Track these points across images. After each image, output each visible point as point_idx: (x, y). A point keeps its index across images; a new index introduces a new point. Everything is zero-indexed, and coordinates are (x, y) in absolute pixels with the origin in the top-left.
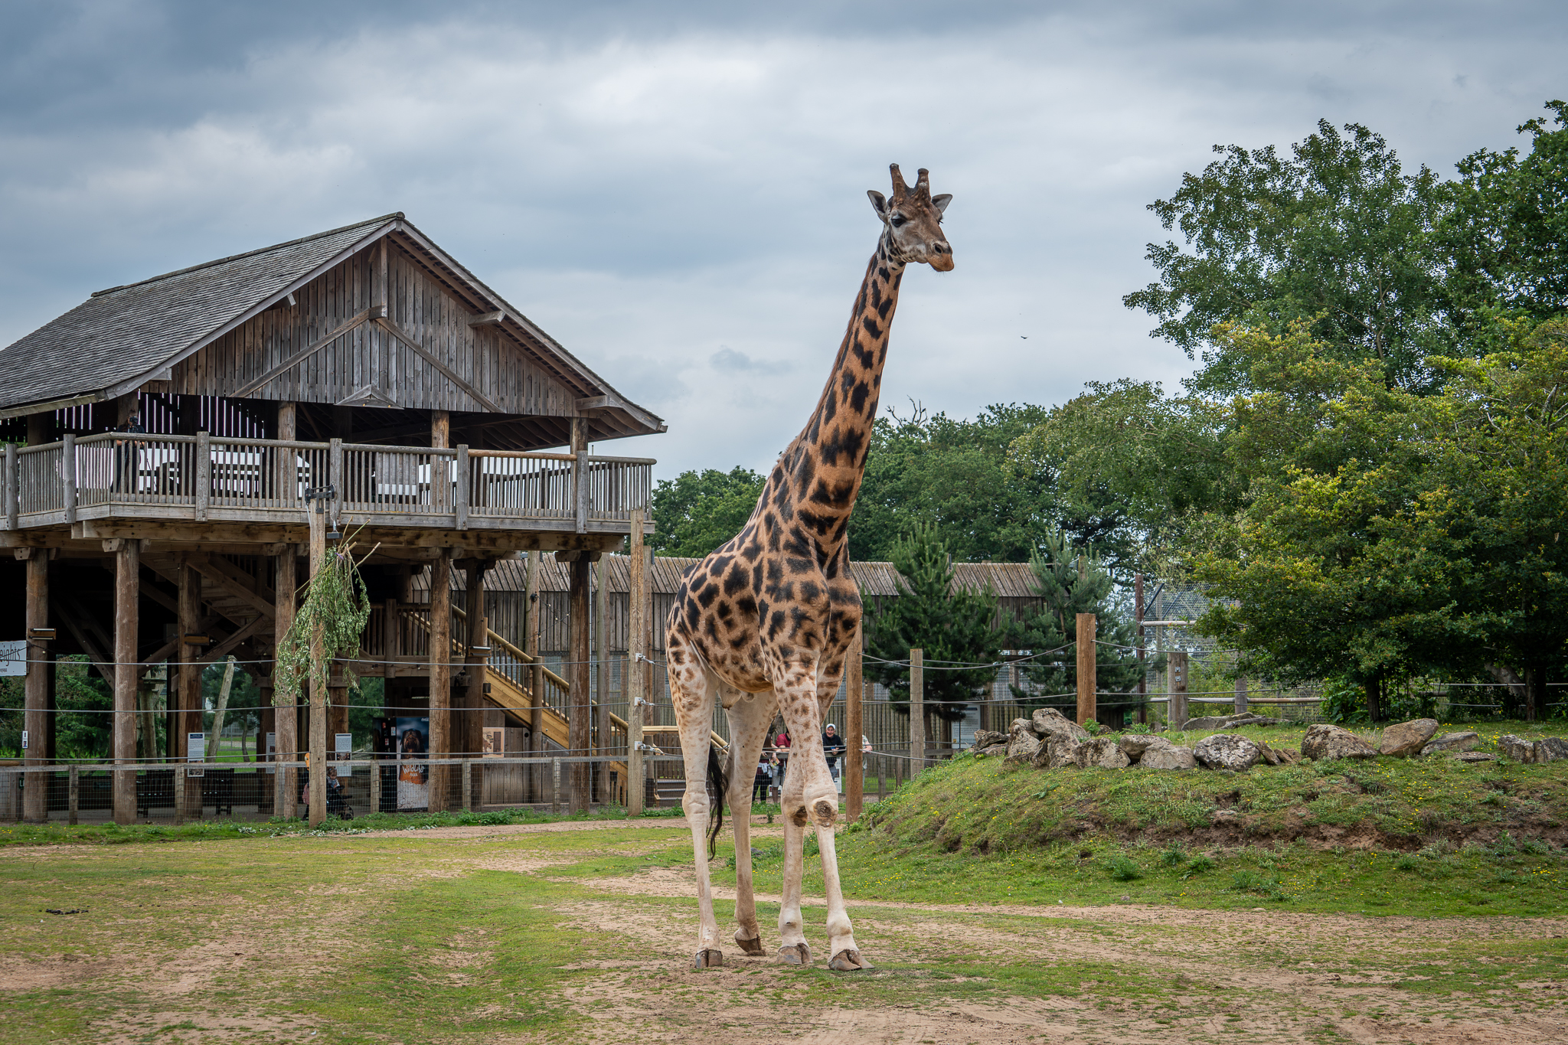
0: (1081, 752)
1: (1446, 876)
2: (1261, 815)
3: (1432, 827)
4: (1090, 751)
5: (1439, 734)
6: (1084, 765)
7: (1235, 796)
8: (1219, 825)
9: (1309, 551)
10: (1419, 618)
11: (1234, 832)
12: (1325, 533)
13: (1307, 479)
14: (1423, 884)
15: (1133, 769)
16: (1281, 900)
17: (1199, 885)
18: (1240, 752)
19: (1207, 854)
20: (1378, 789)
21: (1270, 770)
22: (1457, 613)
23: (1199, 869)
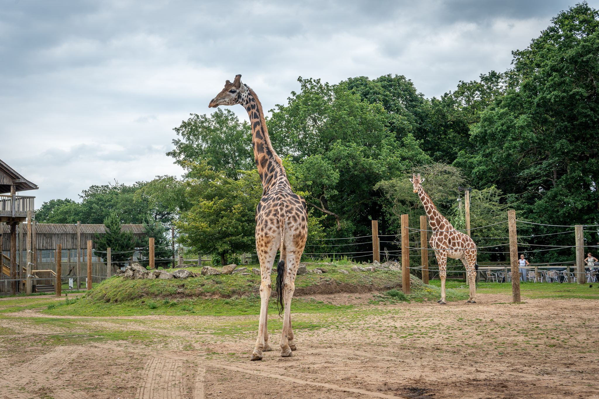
0: (143, 275)
1: (237, 305)
2: (190, 290)
3: (234, 292)
4: (146, 275)
5: (237, 268)
6: (144, 278)
7: (183, 286)
8: (179, 293)
9: (206, 221)
10: (234, 238)
11: (183, 295)
12: (210, 216)
13: (205, 202)
14: (231, 307)
15: (157, 279)
16: (193, 312)
17: (173, 309)
18: (185, 274)
19: (175, 301)
20: (220, 283)
21: (193, 279)
22: (243, 237)
23: (173, 305)
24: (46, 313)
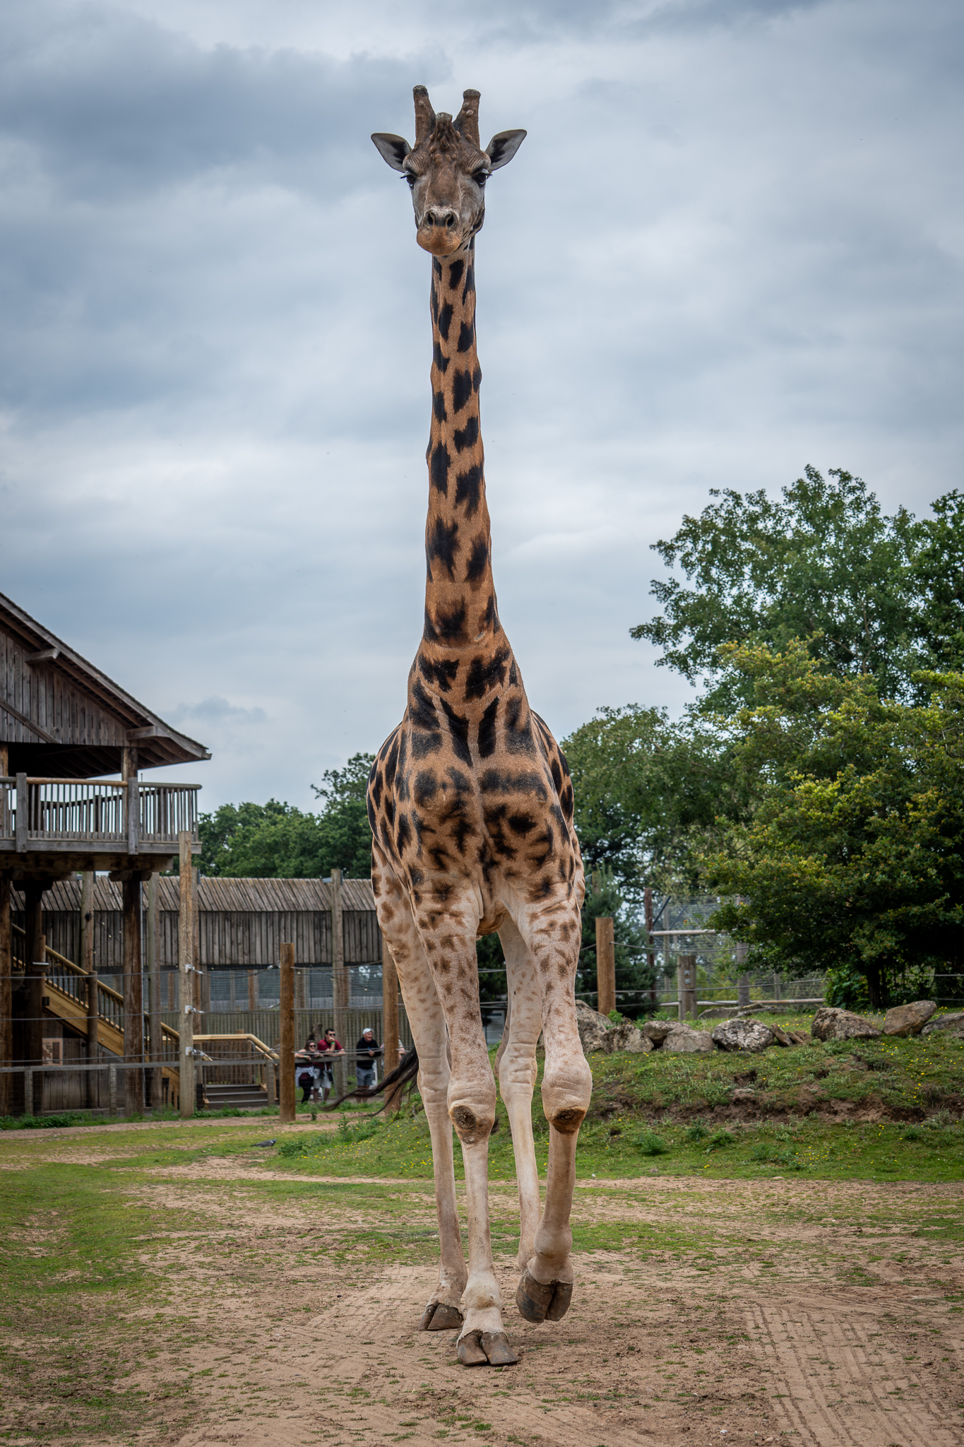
0: (608, 1038)
1: (949, 1145)
2: (777, 1092)
3: (934, 1100)
4: (616, 1038)
5: (937, 1016)
6: (611, 1050)
7: (752, 1076)
8: (738, 1102)
9: (811, 851)
10: (915, 909)
11: (752, 1108)
12: (825, 833)
13: (809, 784)
14: (928, 1152)
15: (657, 1052)
16: (798, 1169)
17: (722, 1157)
18: (755, 1035)
19: (727, 1129)
20: (883, 1066)
21: (784, 1051)
22: (949, 906)
23: (720, 1143)
24: (282, 1168)
